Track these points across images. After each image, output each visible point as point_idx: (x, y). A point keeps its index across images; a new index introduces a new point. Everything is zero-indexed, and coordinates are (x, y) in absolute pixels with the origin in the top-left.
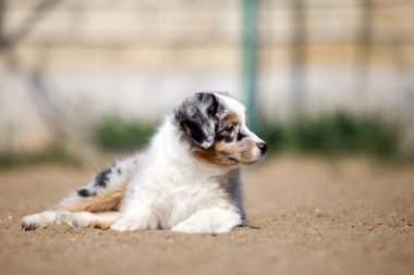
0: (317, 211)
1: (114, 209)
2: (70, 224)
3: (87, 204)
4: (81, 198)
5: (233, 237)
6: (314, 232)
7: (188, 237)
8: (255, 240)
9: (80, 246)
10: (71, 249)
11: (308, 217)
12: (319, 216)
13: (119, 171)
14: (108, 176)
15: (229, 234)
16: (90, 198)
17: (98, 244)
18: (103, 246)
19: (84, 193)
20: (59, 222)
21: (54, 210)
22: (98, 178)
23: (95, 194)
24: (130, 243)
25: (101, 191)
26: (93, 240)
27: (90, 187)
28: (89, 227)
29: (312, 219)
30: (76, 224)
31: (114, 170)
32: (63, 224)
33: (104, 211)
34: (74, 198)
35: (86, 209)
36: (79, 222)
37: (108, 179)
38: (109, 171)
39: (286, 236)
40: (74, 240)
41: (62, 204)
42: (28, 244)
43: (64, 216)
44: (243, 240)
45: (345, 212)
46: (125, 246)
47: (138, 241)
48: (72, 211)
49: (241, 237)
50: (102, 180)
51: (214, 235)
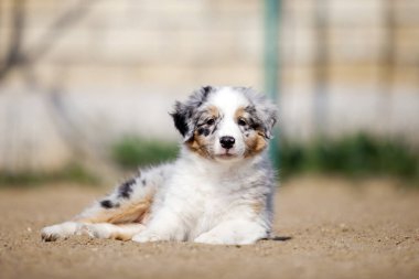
0: (343, 225)
1: (137, 221)
2: (91, 235)
3: (110, 216)
4: (103, 209)
5: (257, 249)
6: (340, 245)
7: (212, 248)
8: (280, 253)
9: (101, 256)
10: (92, 259)
11: (334, 231)
12: (345, 230)
13: (144, 183)
14: (131, 187)
15: (254, 246)
16: (113, 210)
17: (120, 254)
18: (125, 256)
19: (107, 205)
20: (79, 233)
21: (76, 221)
22: (121, 189)
23: (118, 206)
24: (152, 253)
25: (124, 202)
26: (115, 250)
27: (113, 197)
28: (110, 238)
29: (337, 234)
30: (97, 236)
31: (138, 181)
32: (84, 235)
33: (126, 222)
34: (97, 209)
35: (109, 221)
36: (100, 233)
37: (131, 191)
38: (133, 182)
39: (311, 249)
40: (95, 250)
41: (84, 214)
42: (49, 253)
43: (85, 227)
44: (267, 252)
45: (371, 227)
46: (147, 256)
47: (160, 252)
48: (94, 222)
49: (265, 249)
50: (125, 192)
51: (238, 247)
